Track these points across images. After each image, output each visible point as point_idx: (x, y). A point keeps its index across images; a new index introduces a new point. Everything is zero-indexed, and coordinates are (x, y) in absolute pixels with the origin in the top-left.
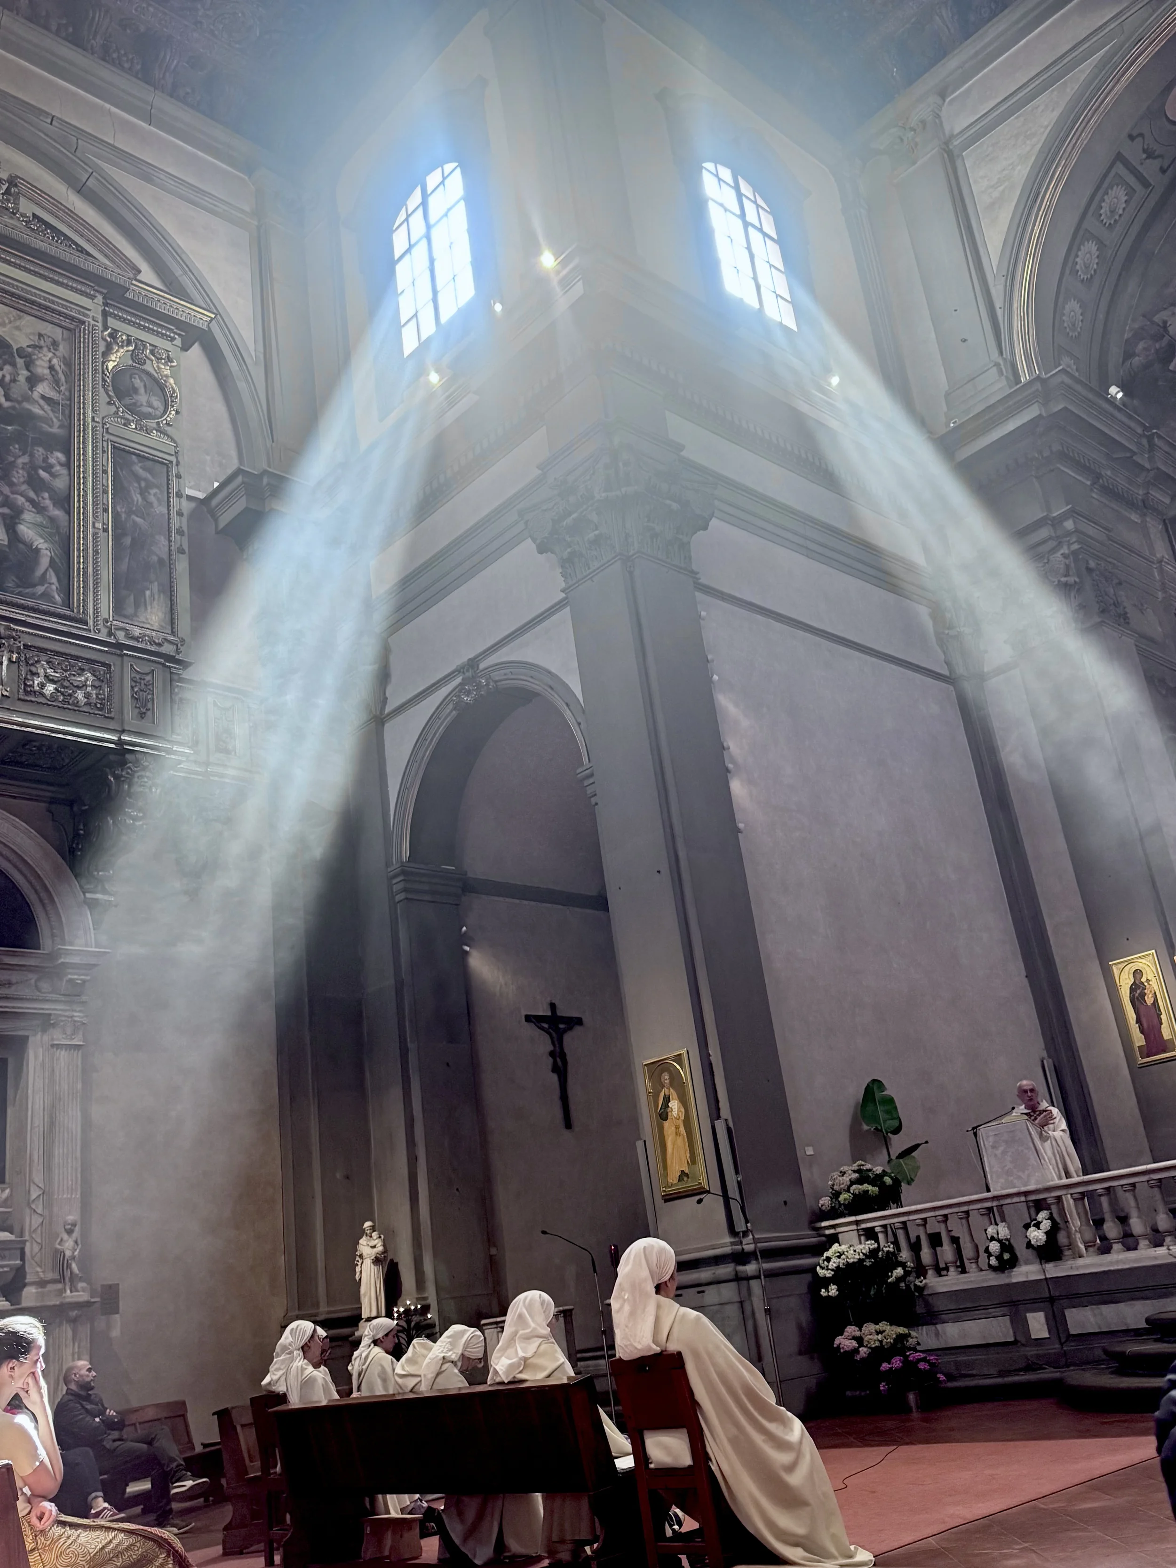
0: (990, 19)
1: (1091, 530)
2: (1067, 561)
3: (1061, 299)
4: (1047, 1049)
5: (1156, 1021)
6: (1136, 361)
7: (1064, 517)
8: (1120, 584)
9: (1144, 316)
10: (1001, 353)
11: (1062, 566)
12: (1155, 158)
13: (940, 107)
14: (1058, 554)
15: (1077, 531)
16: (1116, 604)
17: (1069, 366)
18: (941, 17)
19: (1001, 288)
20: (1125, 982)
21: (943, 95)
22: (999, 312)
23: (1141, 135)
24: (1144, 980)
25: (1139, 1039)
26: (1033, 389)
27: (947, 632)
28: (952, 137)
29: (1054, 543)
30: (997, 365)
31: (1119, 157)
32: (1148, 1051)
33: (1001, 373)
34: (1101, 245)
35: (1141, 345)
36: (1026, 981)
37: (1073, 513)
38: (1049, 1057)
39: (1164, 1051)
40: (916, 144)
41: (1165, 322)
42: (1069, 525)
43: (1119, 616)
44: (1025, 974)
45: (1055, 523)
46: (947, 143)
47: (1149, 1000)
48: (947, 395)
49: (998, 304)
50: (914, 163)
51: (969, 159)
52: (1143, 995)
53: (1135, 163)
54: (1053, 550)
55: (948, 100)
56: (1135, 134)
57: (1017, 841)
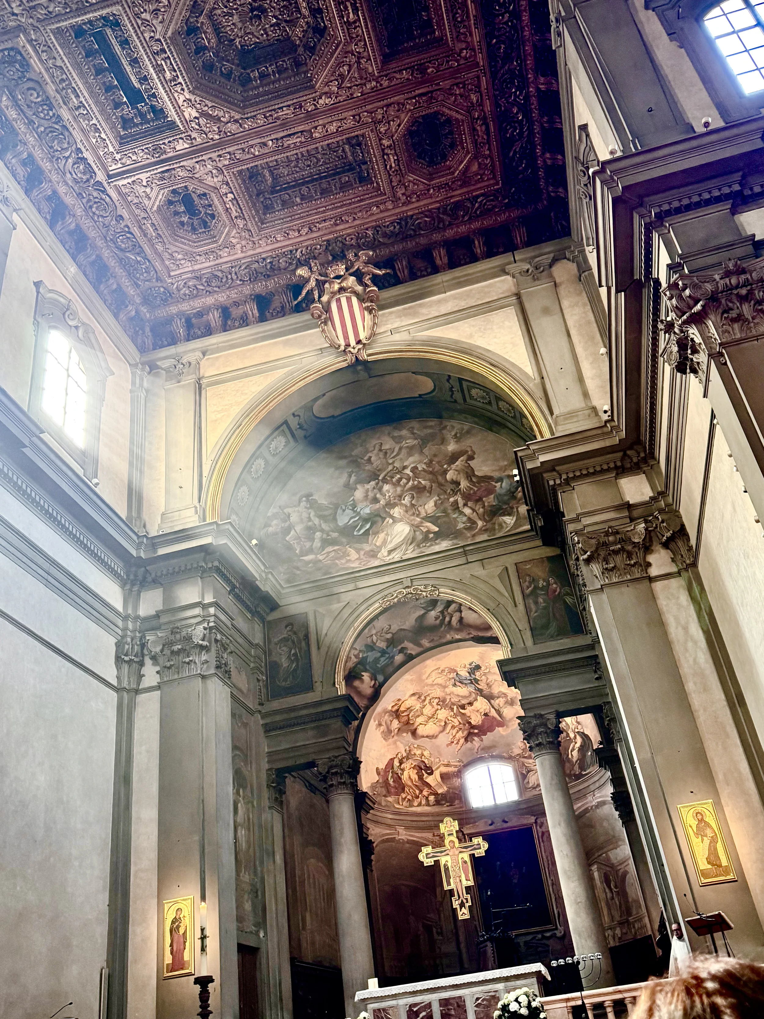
0: (238, 328)
1: (223, 617)
2: (205, 632)
3: (240, 483)
4: (107, 961)
5: (182, 947)
6: (271, 529)
7: (210, 605)
8: (231, 653)
9: (280, 507)
10: (199, 502)
11: (202, 634)
12: (303, 430)
13: (201, 359)
14: (201, 627)
15: (215, 615)
16: (226, 665)
17: (234, 521)
18: (214, 315)
19: (209, 466)
20: (170, 916)
21: (204, 354)
22: (204, 479)
23: (299, 416)
24: (181, 916)
25: (168, 959)
26: (212, 527)
27: (123, 657)
28: (203, 377)
29: (201, 619)
30: (196, 507)
31: (286, 422)
32: (173, 967)
33: (196, 512)
34: (267, 462)
35: (275, 522)
36: (107, 908)
37: (215, 604)
38: (108, 966)
39: (182, 969)
40: (183, 373)
41: (289, 514)
42: (212, 610)
43: (226, 672)
44: (107, 903)
45: (205, 607)
46: (199, 379)
47: (182, 931)
48: (163, 514)
49: (205, 473)
50: (179, 382)
51: (209, 393)
52: (178, 927)
53: (293, 429)
54: (198, 623)
55: (206, 357)
56: (296, 414)
57: (128, 807)
